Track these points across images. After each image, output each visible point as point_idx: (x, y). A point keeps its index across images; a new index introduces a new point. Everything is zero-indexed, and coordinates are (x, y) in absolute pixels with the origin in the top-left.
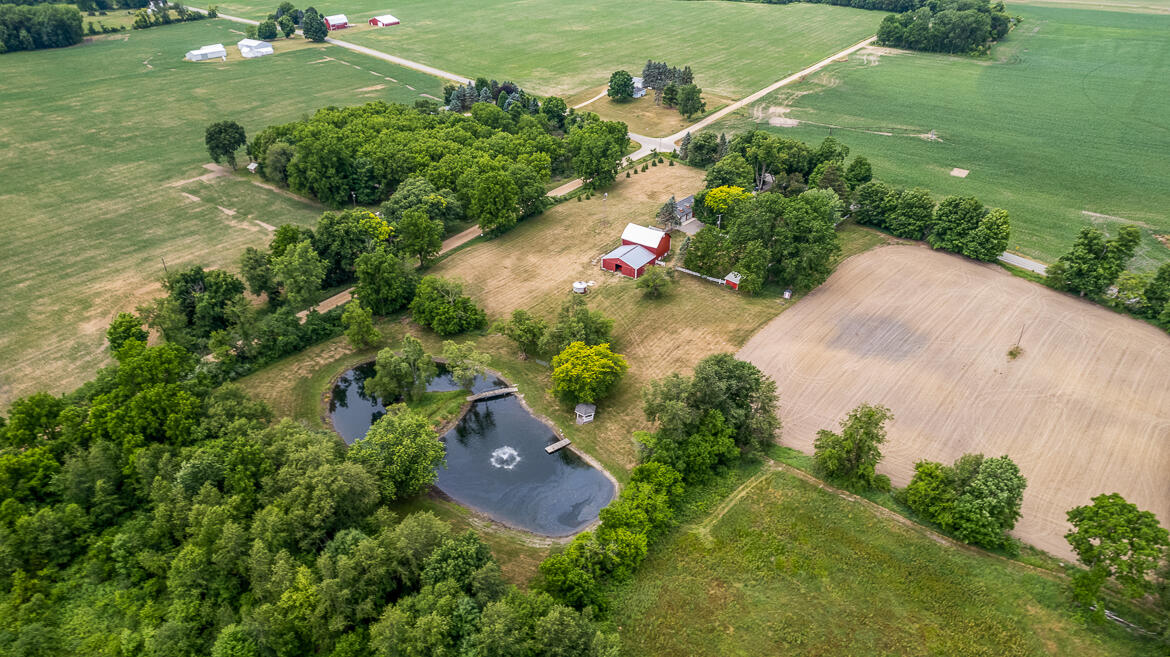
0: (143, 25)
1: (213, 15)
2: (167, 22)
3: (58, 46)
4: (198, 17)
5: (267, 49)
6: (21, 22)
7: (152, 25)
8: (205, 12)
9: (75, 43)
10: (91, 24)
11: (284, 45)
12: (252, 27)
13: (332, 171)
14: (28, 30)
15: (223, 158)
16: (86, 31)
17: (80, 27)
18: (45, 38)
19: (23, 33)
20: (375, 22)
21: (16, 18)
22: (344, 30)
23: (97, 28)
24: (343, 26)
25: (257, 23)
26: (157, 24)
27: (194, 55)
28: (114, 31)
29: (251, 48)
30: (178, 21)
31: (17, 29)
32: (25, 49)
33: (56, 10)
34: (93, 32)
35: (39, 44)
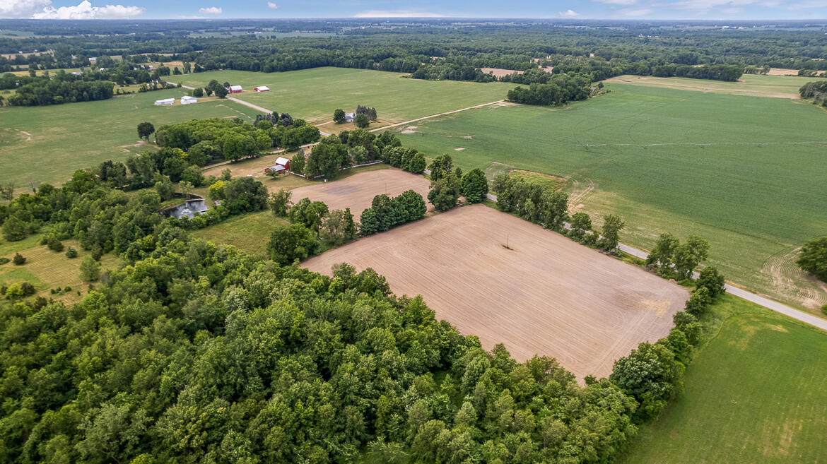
0: (144, 90)
1: (179, 86)
2: (156, 89)
3: (100, 100)
4: (172, 87)
5: (194, 100)
6: (85, 89)
7: (148, 90)
8: (176, 85)
9: (108, 98)
10: (118, 90)
11: (205, 99)
12: (191, 90)
13: (178, 139)
14: (88, 92)
15: (144, 137)
16: (115, 93)
17: (112, 91)
18: (94, 96)
19: (85, 93)
20: (256, 89)
21: (83, 86)
22: (240, 94)
23: (121, 92)
24: (240, 91)
25: (194, 89)
26: (150, 90)
27: (158, 102)
28: (129, 93)
29: (187, 100)
30: (161, 89)
31: (82, 91)
32: (84, 101)
33: (102, 83)
34: (118, 93)
35: (91, 99)
